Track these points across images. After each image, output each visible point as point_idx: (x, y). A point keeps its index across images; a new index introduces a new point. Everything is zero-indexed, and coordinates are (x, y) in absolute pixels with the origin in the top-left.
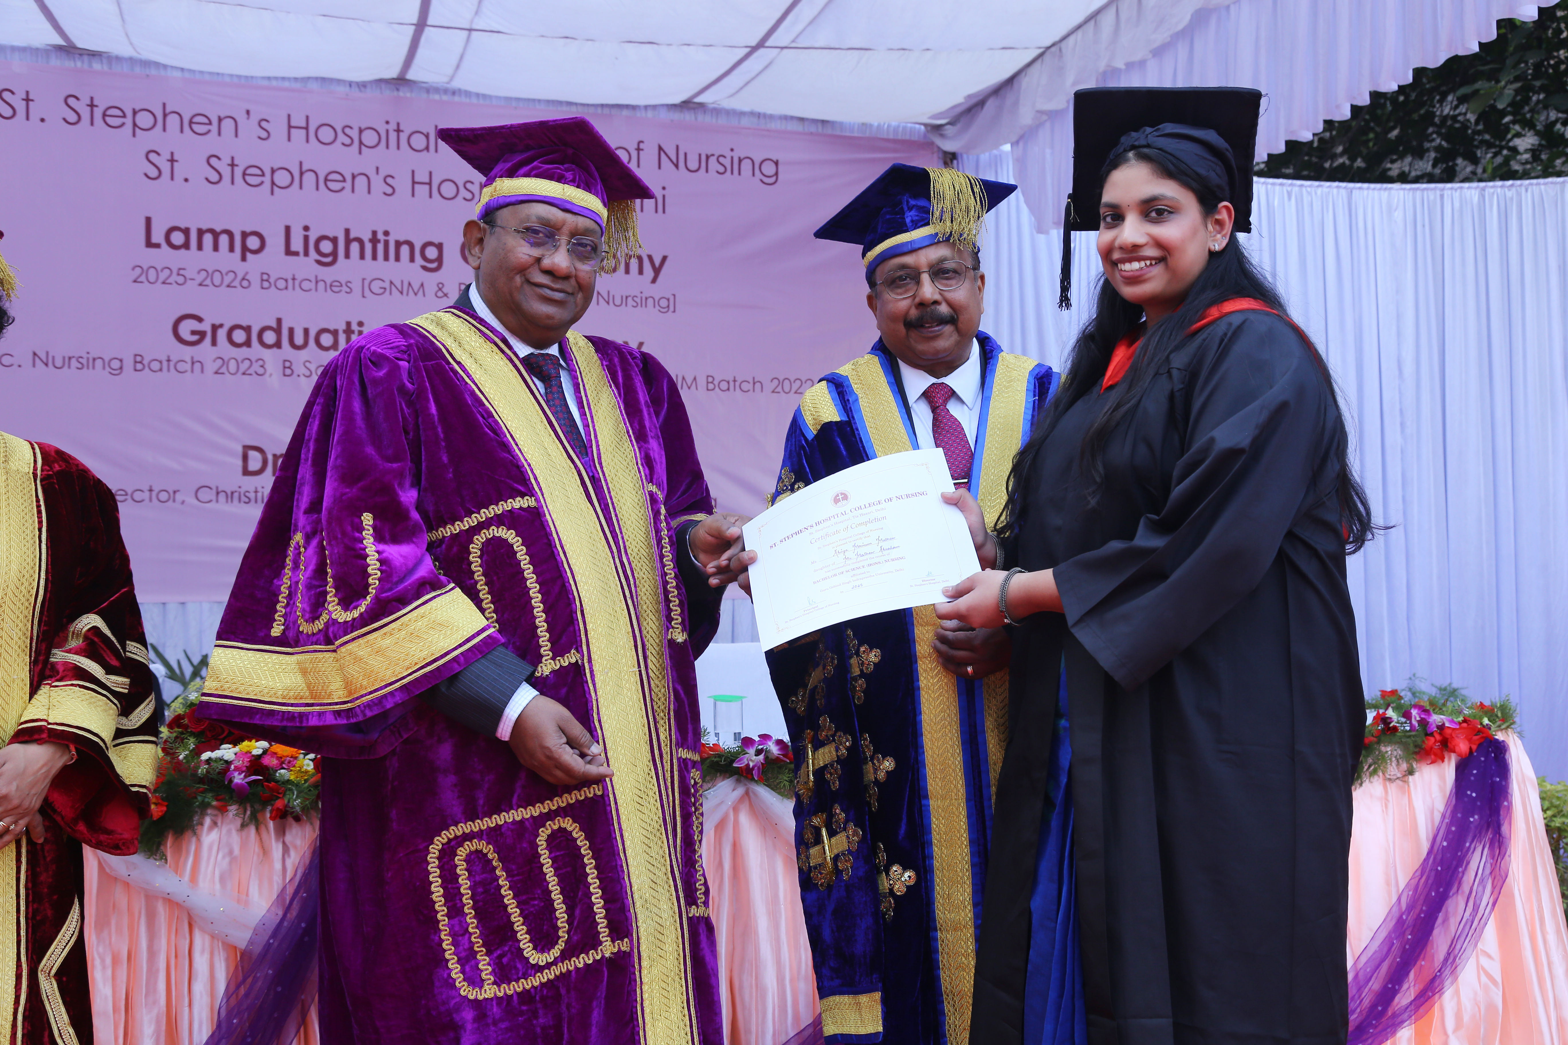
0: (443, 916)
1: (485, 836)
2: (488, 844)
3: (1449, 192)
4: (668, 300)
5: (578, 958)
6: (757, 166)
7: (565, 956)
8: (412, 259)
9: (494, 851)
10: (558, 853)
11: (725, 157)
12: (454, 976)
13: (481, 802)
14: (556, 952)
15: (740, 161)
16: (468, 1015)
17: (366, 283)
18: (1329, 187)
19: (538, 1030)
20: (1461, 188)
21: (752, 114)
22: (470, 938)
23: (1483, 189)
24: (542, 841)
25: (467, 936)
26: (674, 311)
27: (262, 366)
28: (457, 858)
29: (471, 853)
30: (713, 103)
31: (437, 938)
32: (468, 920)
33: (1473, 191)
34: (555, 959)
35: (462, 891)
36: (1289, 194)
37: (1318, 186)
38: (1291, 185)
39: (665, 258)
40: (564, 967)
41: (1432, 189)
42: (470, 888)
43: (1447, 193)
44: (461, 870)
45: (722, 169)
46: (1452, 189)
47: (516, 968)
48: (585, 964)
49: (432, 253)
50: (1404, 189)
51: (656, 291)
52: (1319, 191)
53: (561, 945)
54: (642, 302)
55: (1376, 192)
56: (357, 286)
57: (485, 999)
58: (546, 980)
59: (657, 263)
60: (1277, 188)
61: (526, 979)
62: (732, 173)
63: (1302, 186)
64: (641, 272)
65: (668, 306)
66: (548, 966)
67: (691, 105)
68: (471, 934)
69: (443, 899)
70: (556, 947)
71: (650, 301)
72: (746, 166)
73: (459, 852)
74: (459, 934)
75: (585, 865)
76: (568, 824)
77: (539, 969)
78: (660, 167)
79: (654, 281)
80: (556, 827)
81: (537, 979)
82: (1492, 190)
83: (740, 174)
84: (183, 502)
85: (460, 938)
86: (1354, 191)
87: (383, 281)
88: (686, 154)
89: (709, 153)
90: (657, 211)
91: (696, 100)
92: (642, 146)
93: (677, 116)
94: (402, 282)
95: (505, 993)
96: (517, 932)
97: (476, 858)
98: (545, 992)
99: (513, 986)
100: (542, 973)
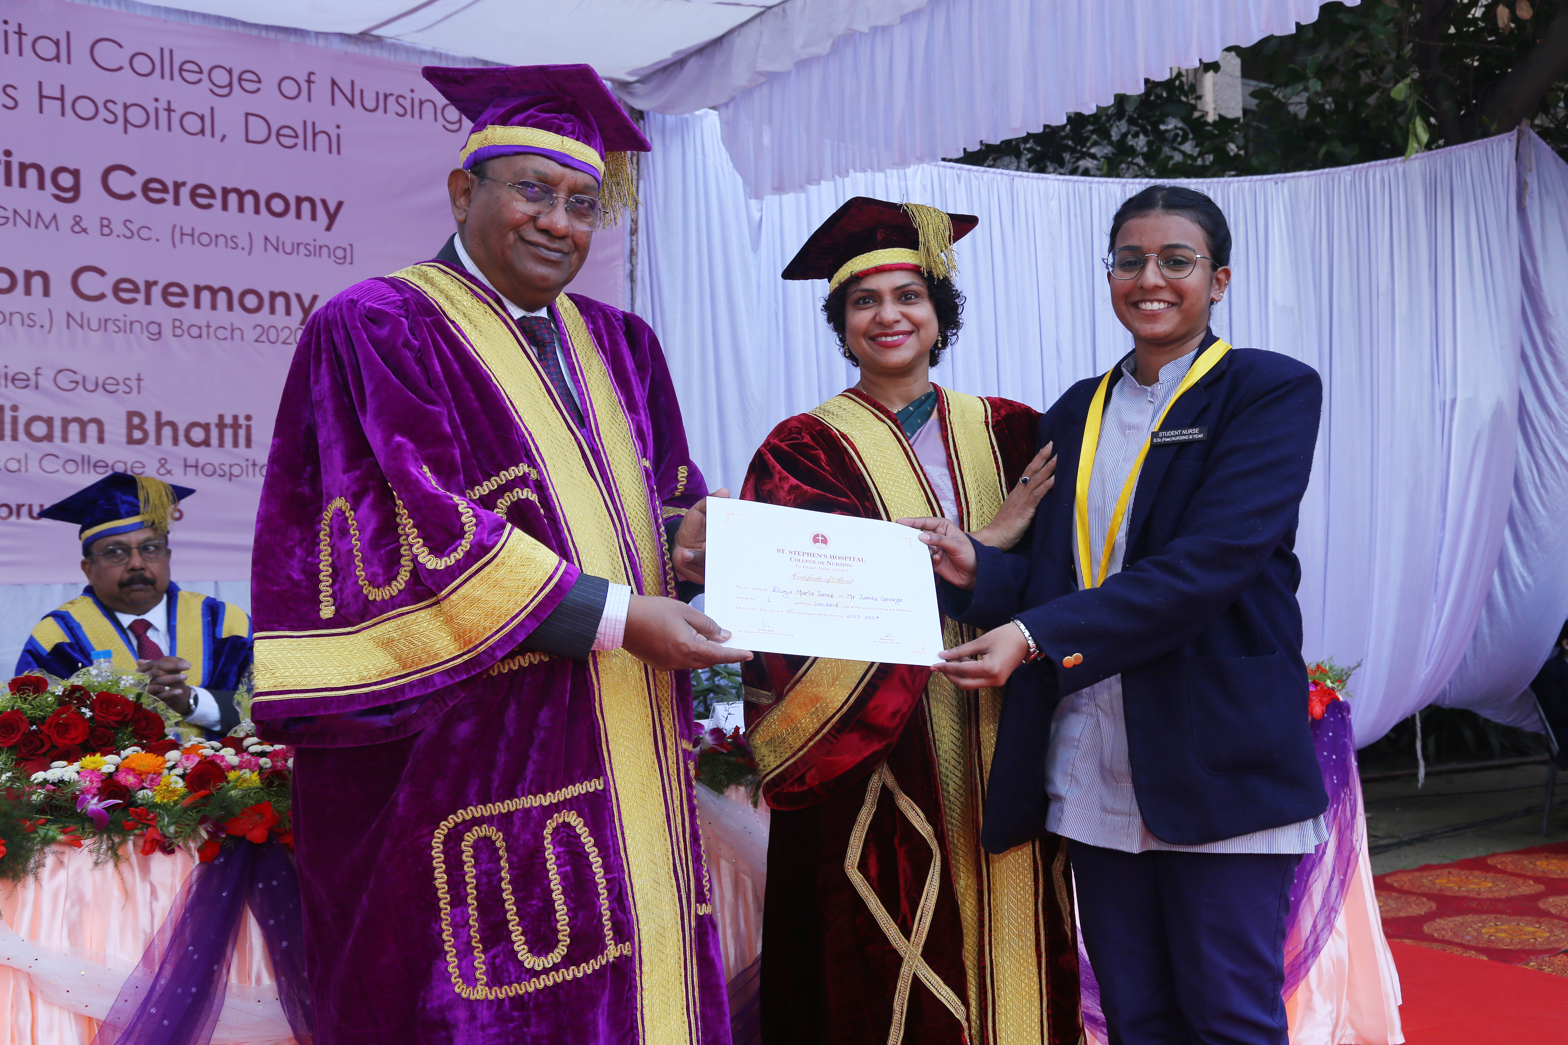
0: (445, 904)
1: (495, 822)
2: (498, 830)
3: (1096, 185)
4: (345, 250)
5: (586, 964)
6: (439, 111)
8: (41, 186)
9: (504, 840)
11: (404, 98)
12: (450, 970)
13: (495, 785)
14: (556, 957)
16: (461, 1014)
18: (994, 173)
20: (1106, 182)
22: (469, 930)
23: (1124, 185)
24: (547, 832)
25: (466, 929)
26: (351, 263)
28: (463, 843)
29: (479, 839)
31: (438, 927)
32: (470, 912)
33: (1116, 186)
34: (555, 964)
35: (467, 879)
36: (959, 177)
37: (984, 172)
38: (960, 168)
39: (340, 204)
40: (568, 974)
41: (1082, 182)
42: (475, 877)
43: (1094, 186)
44: (467, 856)
46: (1098, 182)
47: (508, 971)
48: (594, 970)
49: (66, 180)
50: (1058, 180)
51: (332, 239)
52: (985, 176)
53: (561, 949)
54: (316, 251)
55: (1034, 181)
57: (477, 1000)
58: (542, 985)
59: (332, 209)
60: (948, 170)
61: (520, 984)
63: (969, 170)
64: (314, 217)
65: (345, 257)
66: (546, 971)
68: (471, 927)
69: (446, 886)
70: (556, 951)
71: (325, 250)
72: (428, 109)
73: (466, 837)
74: (460, 925)
75: (590, 864)
76: (572, 818)
77: (535, 973)
78: (333, 103)
79: (329, 228)
80: (560, 821)
81: (532, 984)
82: (1131, 186)
83: (421, 117)
85: (461, 930)
86: (1015, 178)
87: (6, 209)
88: (362, 91)
89: (388, 92)
90: (330, 152)
91: (376, 32)
92: (313, 78)
93: (351, 48)
94: (29, 211)
95: (497, 997)
96: (512, 932)
97: (484, 846)
98: (541, 999)
99: (506, 990)
100: (538, 978)
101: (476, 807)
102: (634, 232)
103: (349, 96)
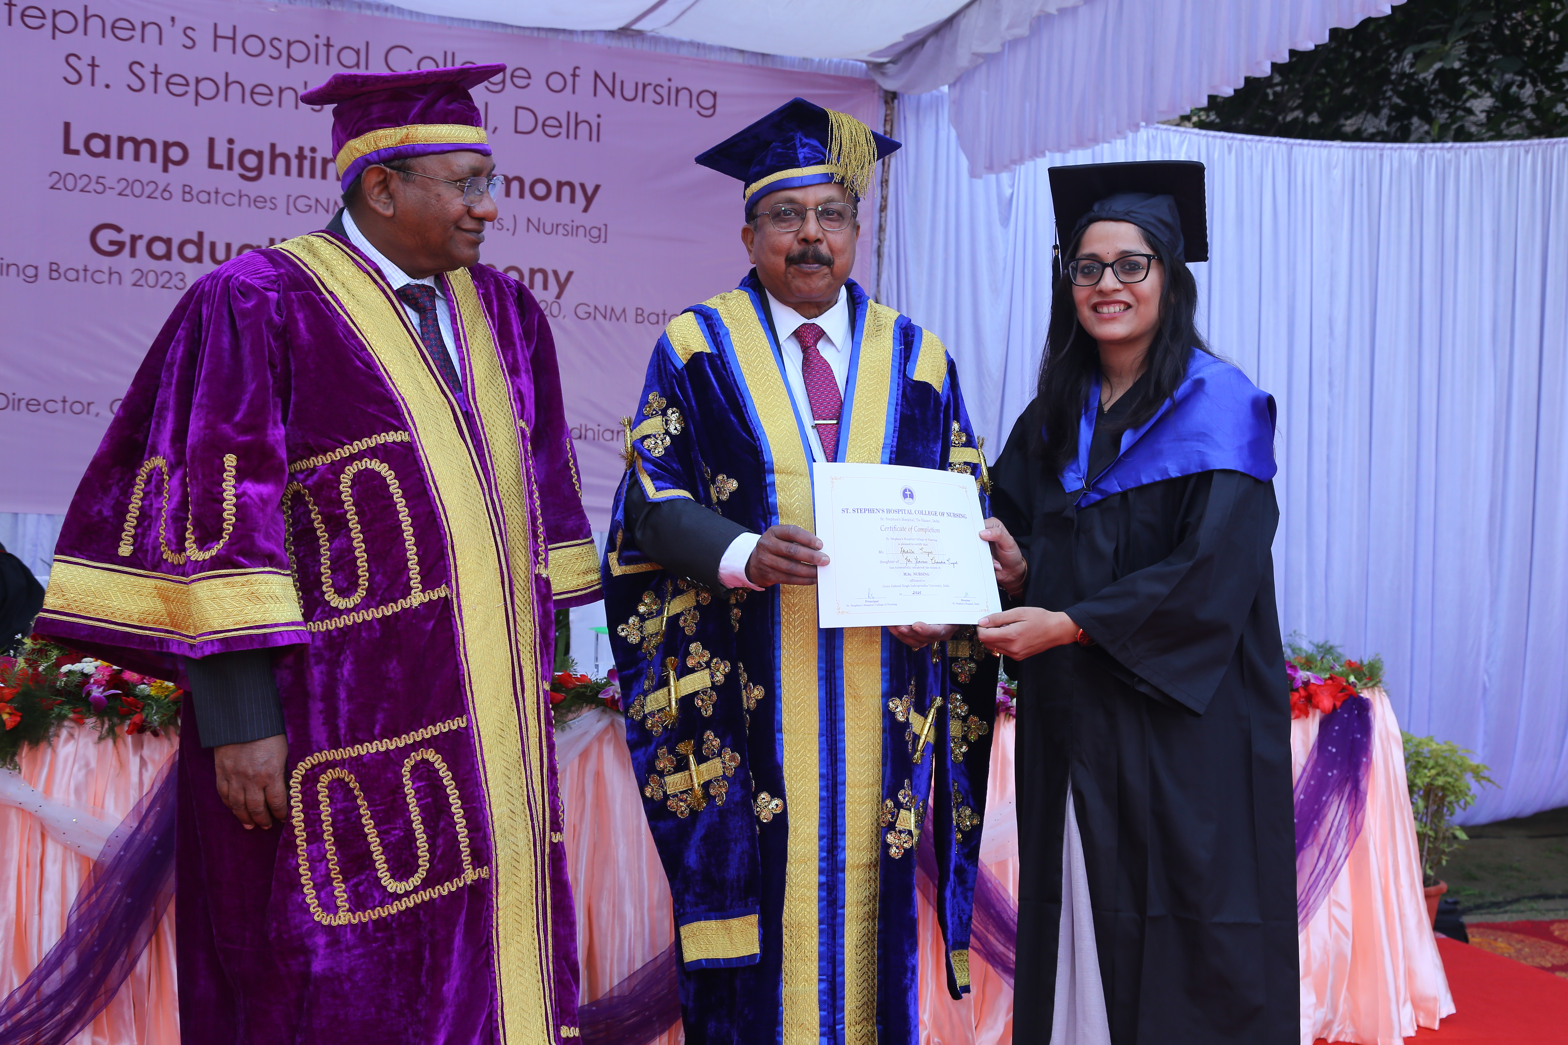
0: (302, 840)
1: (346, 765)
2: (350, 773)
5: (442, 886)
6: (695, 98)
7: (426, 884)
9: (357, 781)
10: (420, 784)
11: (662, 87)
12: (308, 901)
13: (344, 732)
14: (416, 880)
15: (678, 91)
16: (321, 940)
17: (292, 200)
19: (394, 956)
21: (691, 44)
22: (327, 864)
24: (406, 770)
25: (324, 862)
26: (605, 242)
27: (182, 280)
28: (319, 785)
29: (333, 780)
30: (652, 31)
31: (294, 862)
32: (327, 847)
34: (415, 887)
35: (323, 817)
39: (597, 187)
40: (425, 896)
42: (330, 815)
44: (323, 797)
45: (658, 99)
47: (372, 896)
48: (450, 892)
53: (421, 873)
56: (281, 203)
57: (339, 925)
58: (404, 907)
59: (590, 192)
61: (382, 907)
62: (669, 103)
66: (407, 894)
67: (629, 32)
68: (329, 861)
69: (303, 824)
70: (416, 875)
72: (684, 96)
73: (321, 779)
74: (317, 860)
75: (448, 796)
76: (431, 755)
77: (397, 897)
78: (595, 95)
79: (585, 210)
80: (419, 758)
81: (395, 907)
83: (676, 104)
84: (97, 415)
85: (318, 864)
87: (309, 198)
88: (622, 82)
89: (646, 83)
90: (590, 139)
91: (636, 27)
92: (578, 72)
93: (614, 43)
94: (328, 200)
95: (360, 921)
96: (376, 861)
97: (338, 786)
98: (403, 919)
99: (369, 914)
100: (400, 901)
101: (329, 751)
102: (883, 209)
103: (611, 88)
